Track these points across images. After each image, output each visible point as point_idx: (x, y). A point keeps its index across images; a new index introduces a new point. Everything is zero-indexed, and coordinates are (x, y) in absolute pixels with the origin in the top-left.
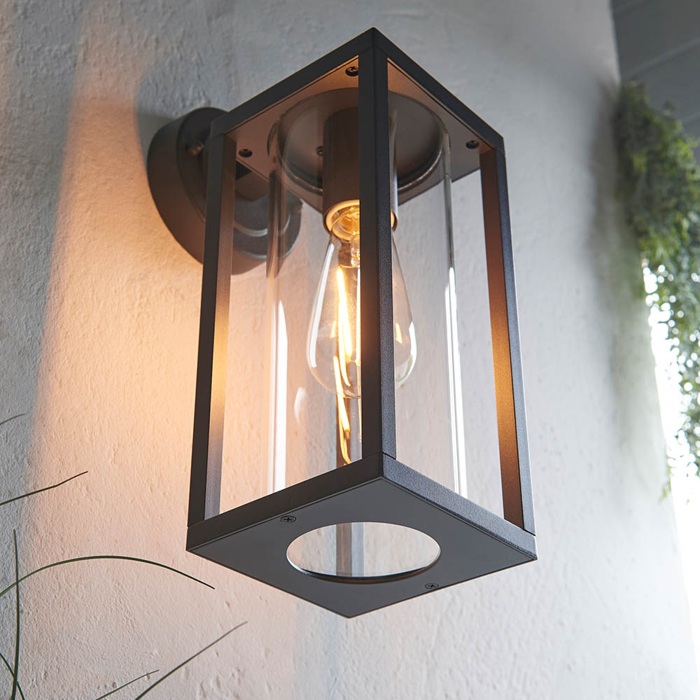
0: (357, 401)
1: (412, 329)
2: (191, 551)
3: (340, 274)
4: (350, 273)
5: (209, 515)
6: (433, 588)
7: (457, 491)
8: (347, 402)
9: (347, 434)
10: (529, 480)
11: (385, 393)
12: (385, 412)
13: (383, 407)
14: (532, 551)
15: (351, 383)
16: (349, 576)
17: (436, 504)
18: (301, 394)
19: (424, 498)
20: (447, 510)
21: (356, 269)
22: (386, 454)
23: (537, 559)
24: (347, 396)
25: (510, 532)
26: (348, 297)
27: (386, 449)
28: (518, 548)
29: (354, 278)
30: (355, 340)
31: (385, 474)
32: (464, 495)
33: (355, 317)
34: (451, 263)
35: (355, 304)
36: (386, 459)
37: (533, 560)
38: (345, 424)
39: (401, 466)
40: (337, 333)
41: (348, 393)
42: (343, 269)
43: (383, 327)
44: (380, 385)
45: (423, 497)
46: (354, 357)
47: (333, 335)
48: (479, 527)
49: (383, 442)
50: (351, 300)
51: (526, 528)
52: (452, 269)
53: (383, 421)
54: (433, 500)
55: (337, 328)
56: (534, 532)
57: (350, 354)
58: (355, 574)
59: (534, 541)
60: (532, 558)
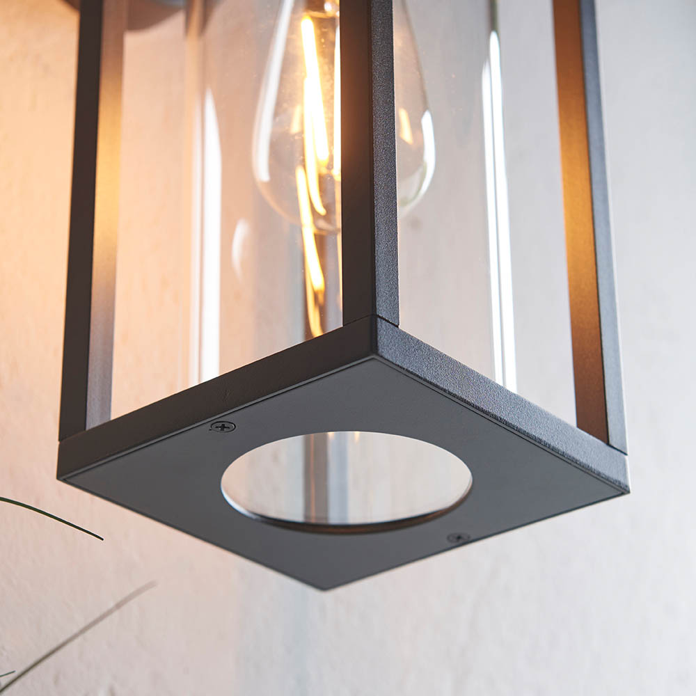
0: (336, 238)
1: (427, 120)
2: (65, 481)
3: (307, 26)
4: (323, 24)
5: (93, 421)
6: (460, 540)
7: (499, 381)
8: (321, 241)
9: (321, 298)
10: (618, 366)
11: (380, 219)
12: (381, 249)
13: (377, 241)
14: (622, 480)
15: (326, 207)
16: (323, 522)
17: (465, 401)
18: (241, 231)
19: (445, 390)
20: (483, 411)
21: (333, 19)
22: (382, 318)
23: (629, 492)
24: (319, 229)
25: (586, 448)
26: (321, 67)
27: (382, 310)
28: (599, 474)
29: (331, 35)
30: (331, 135)
31: (380, 351)
32: (512, 387)
33: (332, 97)
34: (493, 25)
35: (332, 78)
36: (382, 326)
37: (622, 494)
38: (316, 280)
39: (406, 337)
40: (302, 123)
41: (322, 224)
42: (313, 18)
43: (378, 110)
44: (372, 206)
45: (442, 389)
46: (330, 166)
47: (295, 128)
48: (535, 439)
49: (378, 299)
50: (326, 68)
51: (612, 442)
52: (494, 36)
53: (378, 264)
54: (459, 393)
55: (302, 116)
56: (625, 448)
57: (324, 160)
58: (334, 518)
59: (625, 465)
60: (622, 490)
